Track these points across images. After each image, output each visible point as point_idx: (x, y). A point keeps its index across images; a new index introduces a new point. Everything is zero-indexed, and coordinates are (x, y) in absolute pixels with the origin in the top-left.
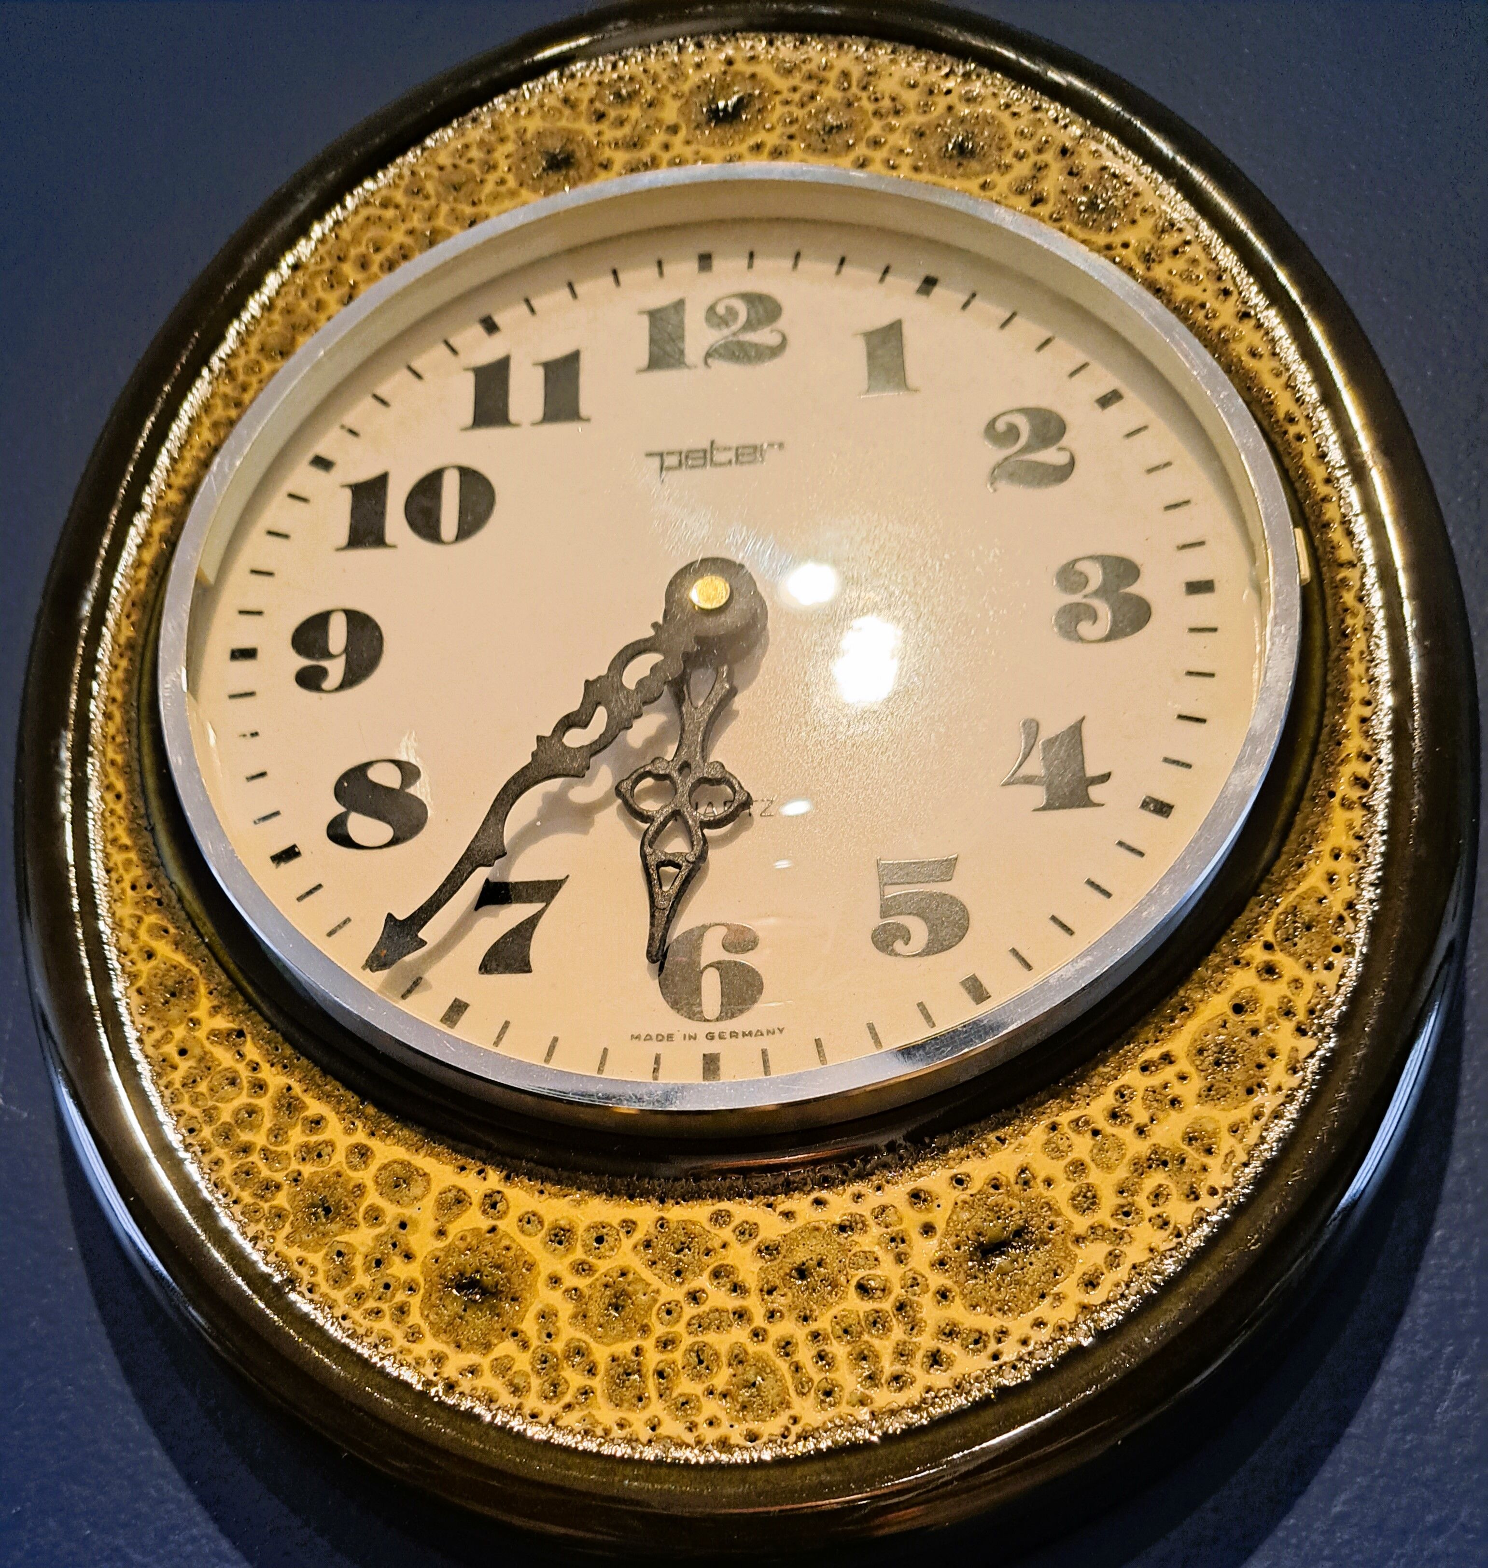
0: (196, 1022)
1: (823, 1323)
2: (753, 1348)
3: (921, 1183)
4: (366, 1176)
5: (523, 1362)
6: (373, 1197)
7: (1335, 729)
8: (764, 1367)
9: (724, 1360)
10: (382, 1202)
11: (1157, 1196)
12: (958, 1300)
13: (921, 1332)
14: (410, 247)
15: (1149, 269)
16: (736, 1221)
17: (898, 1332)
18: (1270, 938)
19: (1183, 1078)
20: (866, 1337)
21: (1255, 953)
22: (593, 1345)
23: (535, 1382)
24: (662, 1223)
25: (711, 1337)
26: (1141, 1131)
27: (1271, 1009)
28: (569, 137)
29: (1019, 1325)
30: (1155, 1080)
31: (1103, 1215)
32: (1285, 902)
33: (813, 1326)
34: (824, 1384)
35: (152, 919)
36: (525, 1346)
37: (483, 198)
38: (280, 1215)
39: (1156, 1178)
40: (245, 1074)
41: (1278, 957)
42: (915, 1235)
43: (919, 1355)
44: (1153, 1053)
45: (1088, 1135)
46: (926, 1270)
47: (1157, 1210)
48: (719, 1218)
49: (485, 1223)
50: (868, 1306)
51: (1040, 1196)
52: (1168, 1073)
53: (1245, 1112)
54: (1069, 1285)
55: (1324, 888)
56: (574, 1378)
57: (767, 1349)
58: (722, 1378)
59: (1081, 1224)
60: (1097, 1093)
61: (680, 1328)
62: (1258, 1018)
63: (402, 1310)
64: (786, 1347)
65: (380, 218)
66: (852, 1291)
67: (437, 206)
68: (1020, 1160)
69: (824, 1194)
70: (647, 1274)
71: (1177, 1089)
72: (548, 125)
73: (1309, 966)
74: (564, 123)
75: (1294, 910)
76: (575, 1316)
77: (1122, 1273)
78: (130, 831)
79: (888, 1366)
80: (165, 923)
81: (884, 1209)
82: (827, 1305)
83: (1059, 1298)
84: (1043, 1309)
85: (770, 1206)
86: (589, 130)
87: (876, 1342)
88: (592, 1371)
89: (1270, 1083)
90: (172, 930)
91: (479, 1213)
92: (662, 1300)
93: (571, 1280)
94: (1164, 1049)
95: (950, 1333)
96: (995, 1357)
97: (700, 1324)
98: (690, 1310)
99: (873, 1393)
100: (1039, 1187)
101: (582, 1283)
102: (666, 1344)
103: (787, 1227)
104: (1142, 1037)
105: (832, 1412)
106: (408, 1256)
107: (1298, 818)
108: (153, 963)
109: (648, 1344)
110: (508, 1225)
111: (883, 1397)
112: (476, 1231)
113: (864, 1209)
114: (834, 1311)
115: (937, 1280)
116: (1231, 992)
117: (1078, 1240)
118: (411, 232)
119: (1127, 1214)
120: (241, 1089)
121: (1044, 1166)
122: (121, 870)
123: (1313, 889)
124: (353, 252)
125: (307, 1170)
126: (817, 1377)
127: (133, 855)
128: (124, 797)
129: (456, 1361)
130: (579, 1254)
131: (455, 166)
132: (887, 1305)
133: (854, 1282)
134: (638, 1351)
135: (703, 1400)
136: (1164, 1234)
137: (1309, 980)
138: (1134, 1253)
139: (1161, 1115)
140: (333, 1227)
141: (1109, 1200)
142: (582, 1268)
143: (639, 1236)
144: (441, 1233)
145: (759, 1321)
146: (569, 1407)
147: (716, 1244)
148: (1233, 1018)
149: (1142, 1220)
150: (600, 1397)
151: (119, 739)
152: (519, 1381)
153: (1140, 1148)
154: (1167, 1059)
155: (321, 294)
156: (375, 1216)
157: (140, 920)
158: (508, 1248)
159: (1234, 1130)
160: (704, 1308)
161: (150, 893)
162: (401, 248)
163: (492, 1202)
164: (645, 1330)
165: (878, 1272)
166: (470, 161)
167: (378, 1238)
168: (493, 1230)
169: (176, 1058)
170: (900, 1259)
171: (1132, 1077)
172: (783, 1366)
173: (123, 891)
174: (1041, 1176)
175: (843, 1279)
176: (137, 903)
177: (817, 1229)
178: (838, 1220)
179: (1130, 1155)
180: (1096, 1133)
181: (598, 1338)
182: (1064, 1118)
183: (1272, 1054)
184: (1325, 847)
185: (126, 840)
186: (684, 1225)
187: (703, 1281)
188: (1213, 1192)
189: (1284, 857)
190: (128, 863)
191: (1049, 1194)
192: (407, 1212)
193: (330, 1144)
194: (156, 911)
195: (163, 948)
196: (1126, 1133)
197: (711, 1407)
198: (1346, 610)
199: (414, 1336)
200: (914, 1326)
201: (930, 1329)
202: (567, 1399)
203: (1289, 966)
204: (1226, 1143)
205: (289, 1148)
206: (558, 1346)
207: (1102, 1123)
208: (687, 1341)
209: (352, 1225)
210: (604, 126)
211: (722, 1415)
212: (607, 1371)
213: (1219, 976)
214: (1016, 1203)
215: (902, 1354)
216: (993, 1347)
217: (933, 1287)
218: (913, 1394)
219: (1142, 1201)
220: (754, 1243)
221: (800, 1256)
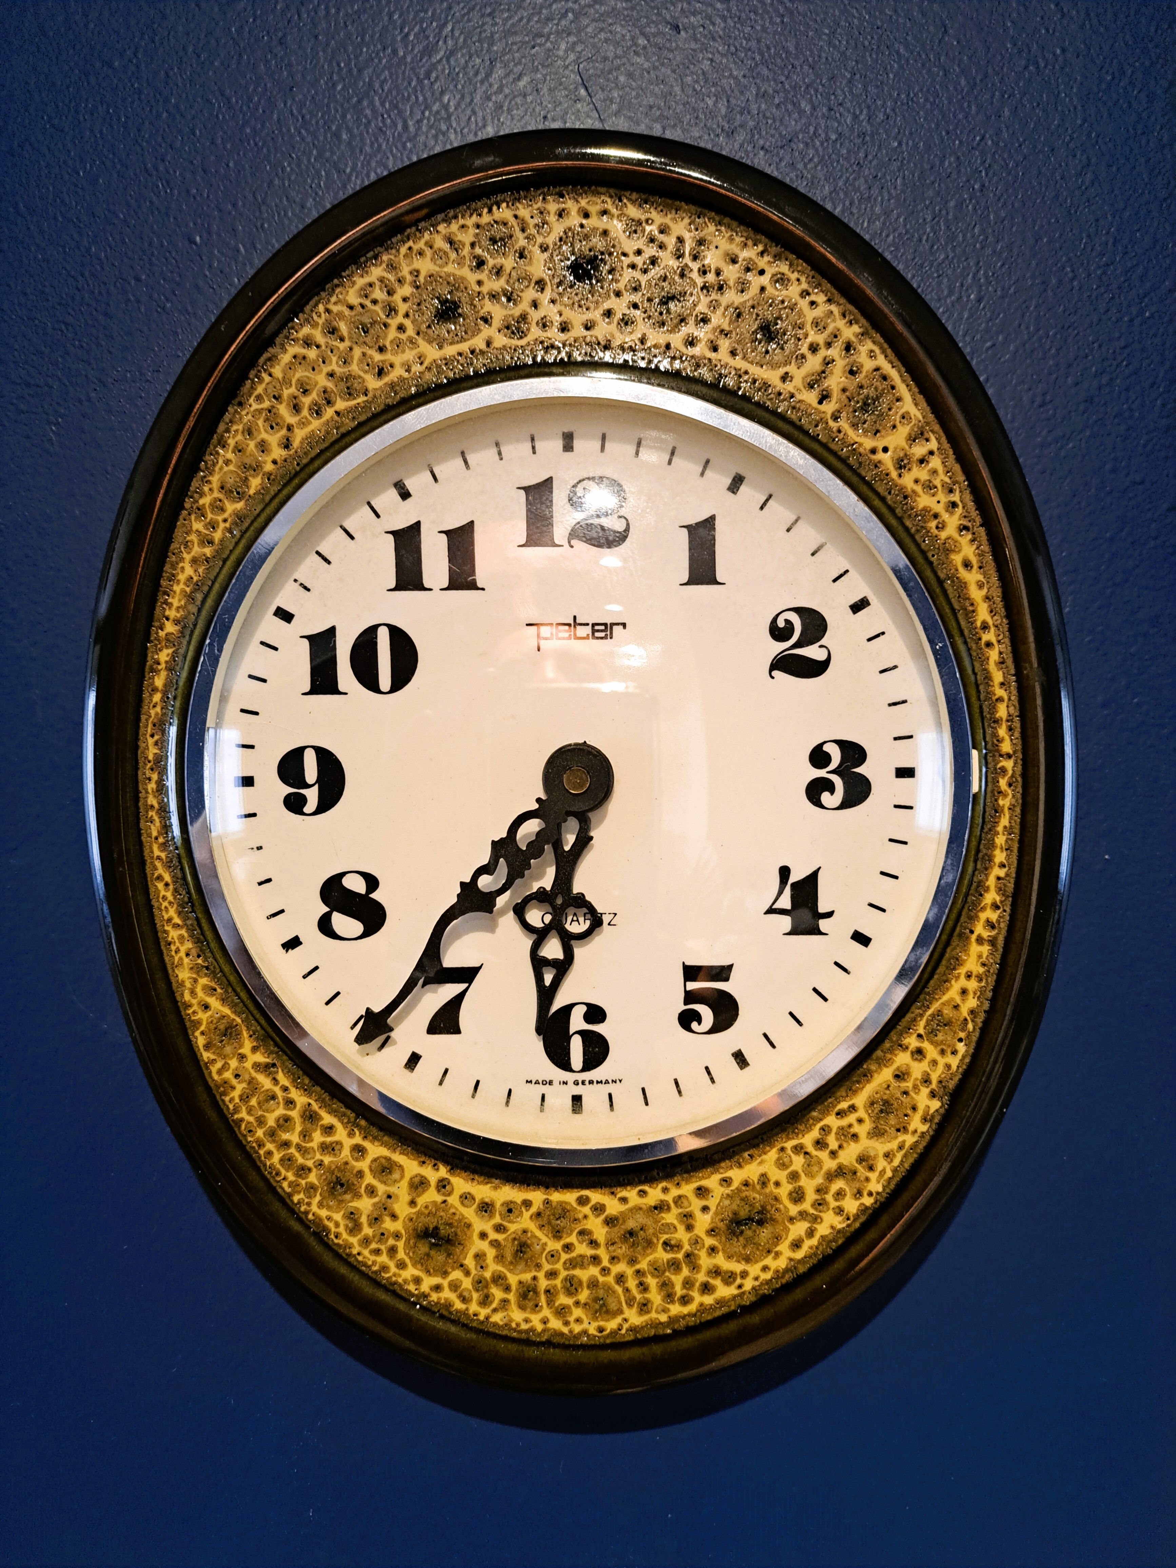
0: (242, 1057)
1: (643, 1265)
2: (601, 1279)
3: (704, 1183)
4: (364, 1165)
5: (467, 1283)
6: (369, 1179)
7: (980, 884)
8: (608, 1289)
9: (585, 1285)
10: (375, 1182)
11: (840, 1194)
12: (721, 1253)
13: (698, 1272)
14: (333, 391)
15: (900, 476)
16: (593, 1202)
17: (685, 1272)
18: (921, 1031)
19: (860, 1121)
20: (667, 1274)
21: (912, 1041)
22: (508, 1275)
23: (475, 1296)
24: (547, 1202)
25: (577, 1272)
26: (833, 1154)
27: (916, 1079)
28: (456, 285)
29: (754, 1270)
30: (844, 1122)
31: (807, 1206)
32: (935, 1007)
33: (638, 1267)
34: (643, 1301)
35: (204, 981)
36: (467, 1273)
37: (388, 345)
38: (312, 1187)
39: (839, 1184)
40: (280, 1094)
41: (926, 1045)
42: (698, 1214)
43: (697, 1284)
44: (844, 1105)
45: (802, 1155)
46: (703, 1235)
47: (837, 1204)
48: (583, 1201)
49: (439, 1198)
50: (670, 1256)
51: (771, 1192)
52: (852, 1118)
53: (894, 1145)
54: (784, 1247)
55: (958, 1000)
56: (497, 1294)
57: (610, 1279)
58: (584, 1295)
59: (793, 1210)
60: (809, 1129)
61: (559, 1266)
62: (908, 1085)
63: (392, 1251)
64: (621, 1279)
65: (304, 358)
66: (660, 1247)
67: (351, 349)
68: (762, 1169)
69: (646, 1188)
70: (538, 1233)
71: (856, 1129)
72: (437, 269)
73: (943, 1052)
74: (450, 268)
75: (939, 1013)
76: (496, 1257)
77: (814, 1241)
78: (179, 914)
79: (679, 1291)
80: (213, 984)
81: (680, 1197)
82: (645, 1255)
83: (777, 1255)
84: (769, 1261)
85: (613, 1193)
86: (472, 277)
87: (673, 1277)
88: (507, 1289)
89: (911, 1128)
90: (219, 990)
91: (435, 1192)
92: (548, 1249)
93: (493, 1235)
94: (851, 1103)
95: (716, 1272)
96: (740, 1287)
97: (572, 1264)
98: (564, 1257)
99: (670, 1306)
100: (771, 1186)
101: (500, 1237)
102: (552, 1275)
103: (623, 1208)
104: (839, 1094)
105: (646, 1318)
106: (394, 1217)
107: (949, 950)
108: (209, 1013)
109: (541, 1275)
110: (454, 1200)
111: (676, 1309)
112: (434, 1203)
113: (669, 1198)
114: (650, 1258)
115: (709, 1241)
116: (895, 1066)
117: (792, 1220)
118: (331, 375)
119: (820, 1204)
120: (278, 1103)
121: (776, 1174)
122: (178, 944)
123: (952, 999)
124: (286, 393)
125: (327, 1160)
126: (638, 1297)
127: (183, 932)
128: (171, 887)
129: (428, 1282)
130: (497, 1219)
131: (363, 306)
132: (680, 1256)
133: (661, 1241)
134: (535, 1278)
135: (573, 1308)
136: (840, 1218)
137: (942, 1061)
138: (823, 1230)
139: (845, 1145)
140: (348, 1197)
141: (811, 1196)
142: (499, 1228)
143: (534, 1209)
144: (413, 1203)
145: (605, 1263)
146: (495, 1310)
147: (580, 1216)
148: (894, 1083)
149: (828, 1209)
150: (513, 1305)
151: (161, 840)
152: (466, 1294)
153: (830, 1164)
154: (853, 1108)
155: (264, 435)
156: (371, 1191)
157: (195, 981)
158: (454, 1214)
159: (887, 1155)
160: (574, 1254)
161: (200, 961)
162: (324, 392)
163: (443, 1185)
164: (538, 1266)
165: (676, 1235)
166: (375, 302)
167: (374, 1205)
168: (445, 1202)
169: (234, 1082)
170: (689, 1228)
171: (831, 1121)
172: (619, 1289)
173: (181, 959)
174: (773, 1180)
175: (655, 1241)
176: (192, 968)
177: (641, 1209)
178: (653, 1204)
179: (825, 1168)
180: (806, 1153)
181: (510, 1271)
182: (789, 1144)
183: (914, 1109)
184: (962, 971)
185: (177, 920)
186: (561, 1203)
187: (573, 1239)
188: (870, 1194)
189: (936, 977)
190: (181, 937)
191: (776, 1191)
192: (392, 1190)
193: (339, 1143)
194: (206, 975)
195: (214, 1002)
196: (824, 1155)
197: (578, 1312)
198: (1000, 792)
199: (402, 1265)
200: (695, 1267)
201: (704, 1270)
202: (494, 1305)
203: (931, 1052)
204: (881, 1164)
205: (314, 1145)
206: (488, 1275)
207: (810, 1148)
208: (563, 1274)
209: (358, 1196)
210: (483, 276)
211: (584, 1317)
212: (517, 1290)
213: (889, 1056)
214: (757, 1196)
215: (688, 1284)
216: (739, 1281)
217: (707, 1246)
218: (692, 1307)
219: (829, 1197)
220: (603, 1217)
221: (631, 1224)
